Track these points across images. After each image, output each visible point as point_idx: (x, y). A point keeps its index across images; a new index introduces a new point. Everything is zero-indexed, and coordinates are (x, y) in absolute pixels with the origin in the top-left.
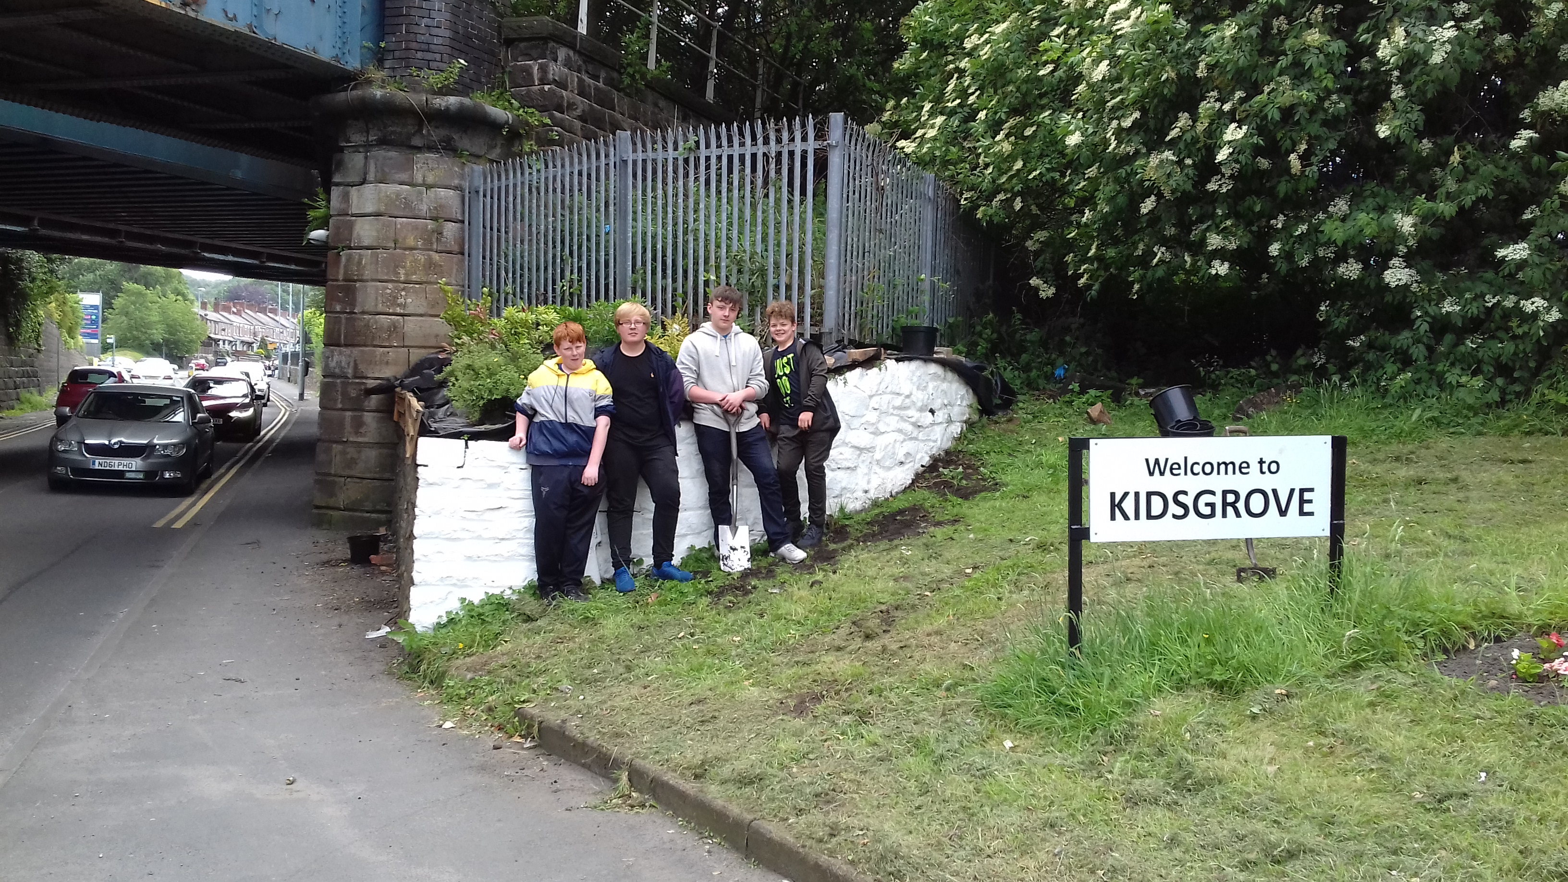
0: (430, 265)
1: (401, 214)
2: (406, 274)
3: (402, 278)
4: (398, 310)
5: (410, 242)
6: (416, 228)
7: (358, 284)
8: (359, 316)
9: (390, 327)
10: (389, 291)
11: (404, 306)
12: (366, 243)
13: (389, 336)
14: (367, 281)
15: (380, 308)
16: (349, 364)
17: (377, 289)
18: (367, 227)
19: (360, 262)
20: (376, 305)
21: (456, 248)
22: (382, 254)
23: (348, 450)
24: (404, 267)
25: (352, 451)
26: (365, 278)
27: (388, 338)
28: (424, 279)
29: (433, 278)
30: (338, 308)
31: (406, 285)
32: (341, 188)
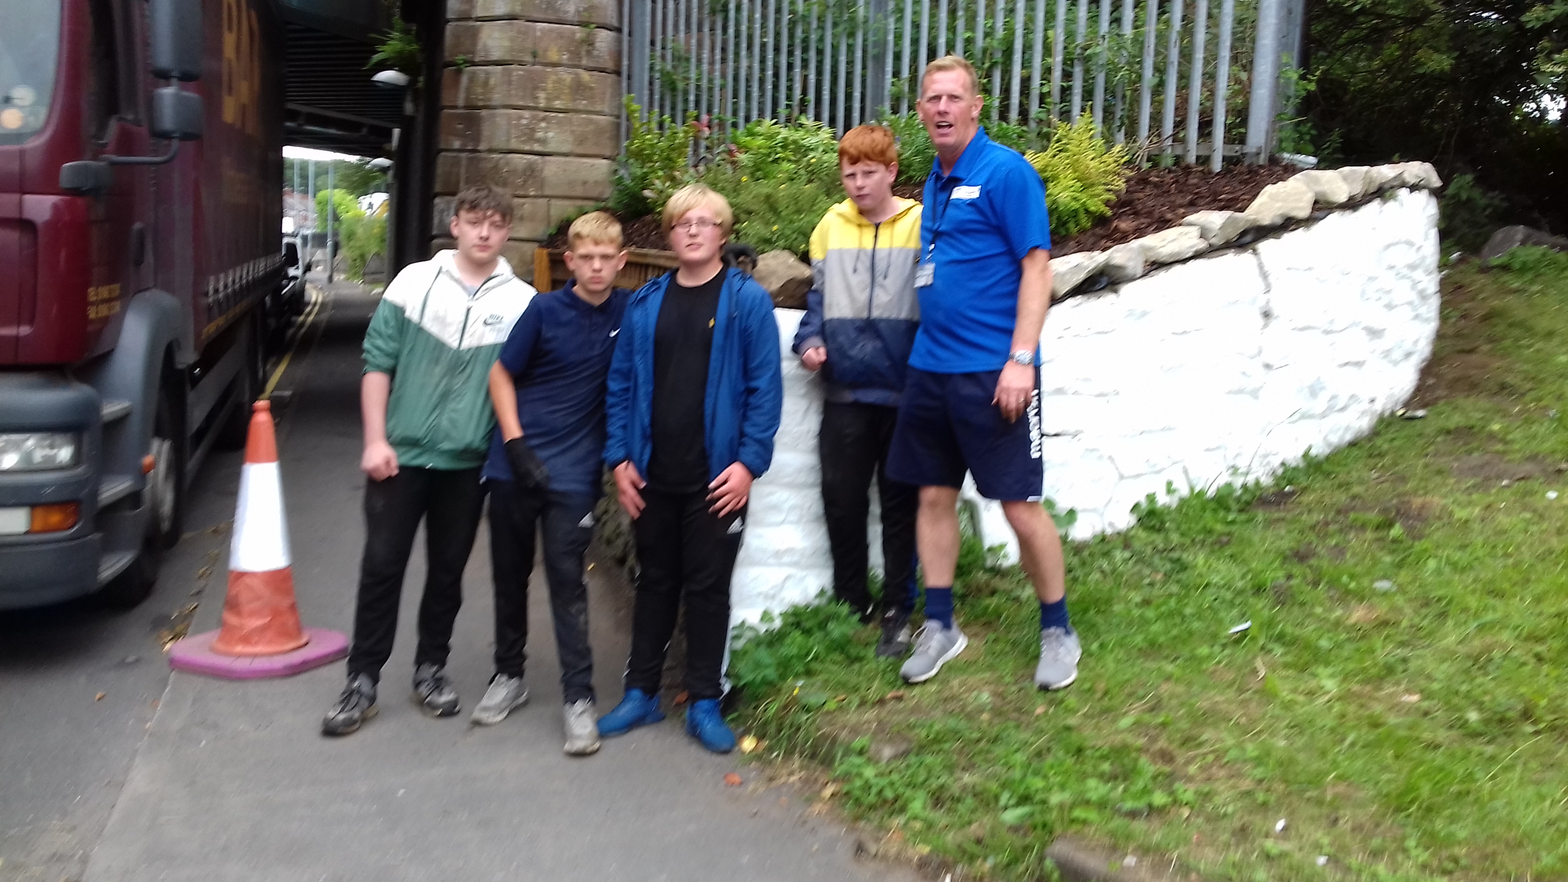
0: (578, 88)
1: (541, 16)
2: (548, 99)
3: (542, 104)
4: (537, 147)
5: (553, 56)
6: (561, 36)
7: (484, 112)
8: (484, 155)
9: (525, 170)
10: (524, 122)
11: (543, 141)
12: (496, 55)
13: (525, 181)
14: (494, 108)
15: (514, 144)
17: (509, 118)
18: (496, 35)
19: (486, 83)
20: (508, 140)
21: (610, 65)
22: (517, 71)
24: (544, 89)
26: (493, 103)
27: (523, 185)
28: (570, 106)
29: (583, 104)
30: (457, 144)
31: (547, 114)
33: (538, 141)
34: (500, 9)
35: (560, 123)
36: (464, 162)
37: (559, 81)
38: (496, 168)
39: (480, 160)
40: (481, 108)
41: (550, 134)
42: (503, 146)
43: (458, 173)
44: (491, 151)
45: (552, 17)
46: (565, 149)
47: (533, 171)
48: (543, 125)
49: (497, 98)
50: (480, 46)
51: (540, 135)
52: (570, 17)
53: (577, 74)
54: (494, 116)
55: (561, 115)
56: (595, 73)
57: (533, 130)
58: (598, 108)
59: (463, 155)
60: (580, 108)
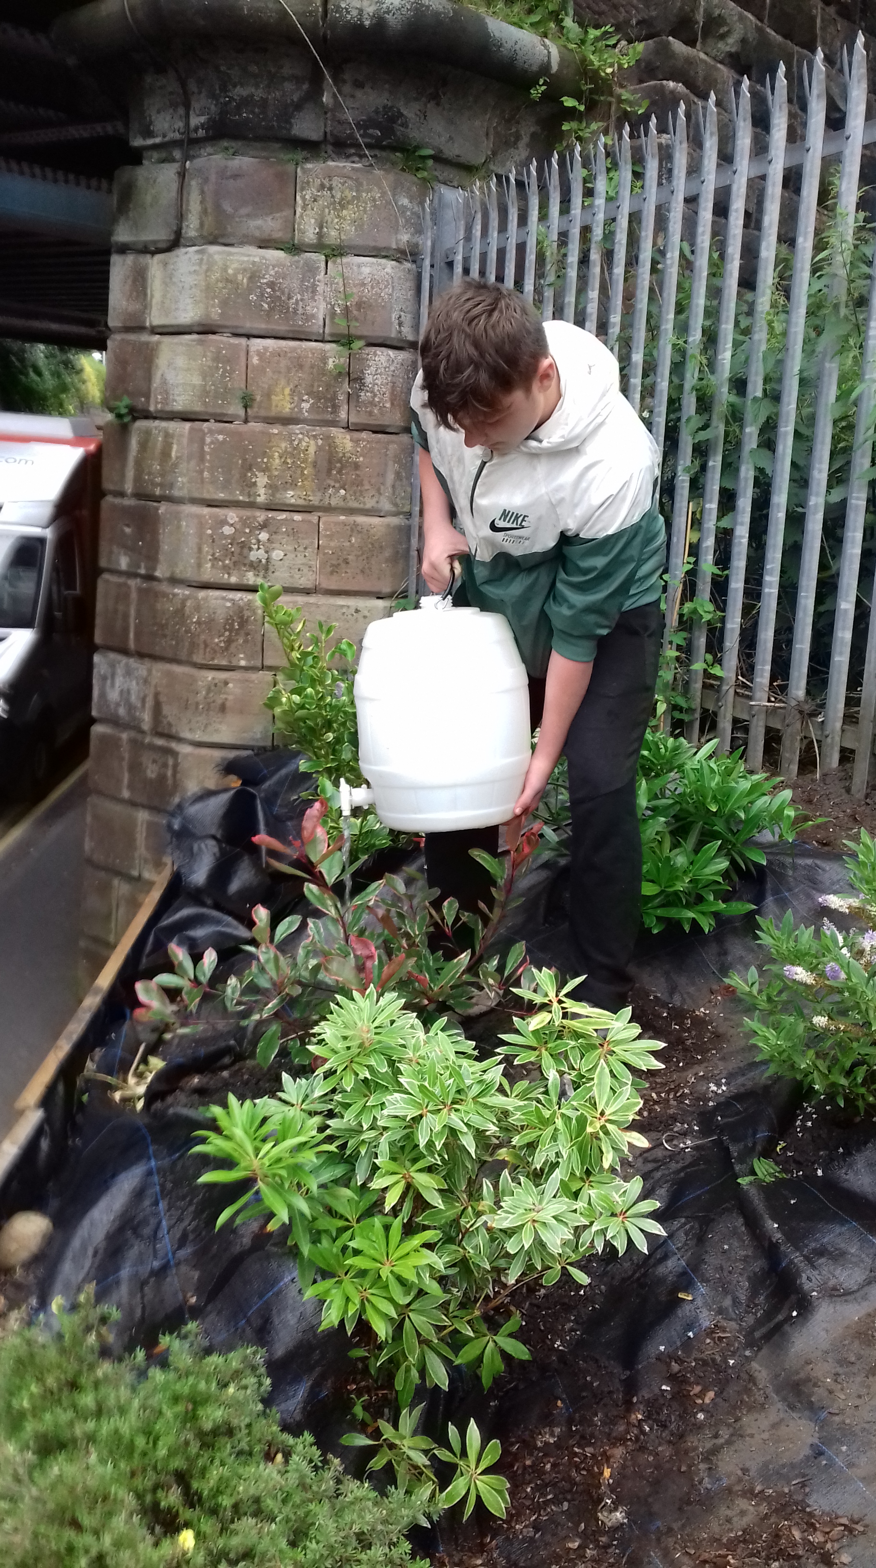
0: (331, 465)
1: (261, 326)
2: (272, 487)
3: (261, 499)
4: (251, 578)
5: (283, 403)
6: (298, 364)
7: (163, 508)
8: (163, 587)
9: (229, 621)
10: (228, 530)
11: (264, 568)
12: (181, 402)
13: (229, 642)
14: (180, 501)
15: (208, 573)
16: (143, 701)
17: (202, 524)
18: (181, 362)
19: (166, 454)
20: (199, 565)
21: (396, 419)
22: (216, 434)
24: (266, 470)
26: (176, 493)
27: (227, 648)
28: (315, 500)
29: (338, 497)
30: (124, 563)
31: (270, 514)
32: (130, 259)
33: (254, 566)
34: (187, 314)
35: (294, 533)
36: (134, 595)
37: (295, 452)
38: (180, 612)
39: (157, 595)
40: (158, 499)
41: (277, 554)
42: (190, 574)
43: (126, 616)
44: (174, 581)
45: (282, 328)
46: (304, 582)
47: (243, 622)
48: (264, 536)
49: (182, 485)
50: (156, 383)
51: (254, 556)
52: (316, 326)
53: (327, 438)
54: (177, 517)
55: (297, 517)
56: (364, 435)
57: (245, 547)
58: (370, 504)
59: (133, 583)
60: (334, 502)
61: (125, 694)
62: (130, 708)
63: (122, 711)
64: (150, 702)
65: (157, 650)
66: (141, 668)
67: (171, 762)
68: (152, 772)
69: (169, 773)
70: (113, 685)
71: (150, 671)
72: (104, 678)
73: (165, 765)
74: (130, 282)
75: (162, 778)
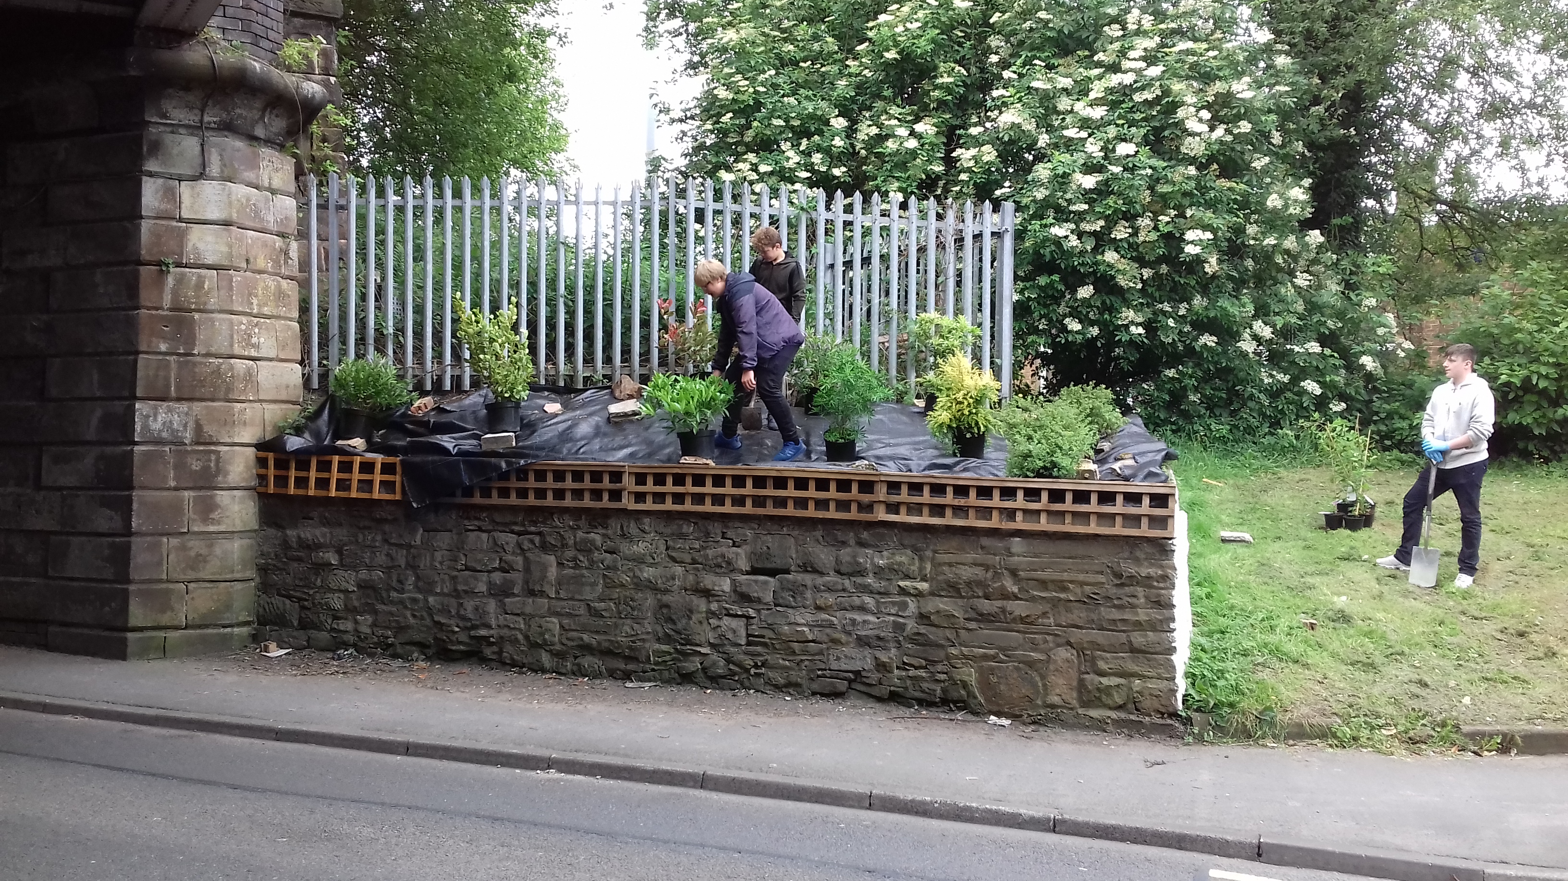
0: (279, 295)
1: (251, 225)
2: (259, 305)
3: (255, 311)
4: (253, 353)
5: (261, 264)
6: (265, 245)
7: (197, 316)
8: (198, 359)
9: (244, 375)
10: (243, 327)
11: (257, 346)
12: (209, 261)
13: (246, 387)
14: (212, 312)
16: (185, 426)
18: (210, 239)
19: (198, 286)
20: (232, 346)
23: (191, 544)
24: (256, 296)
25: (196, 546)
26: (209, 307)
27: (244, 391)
28: (274, 312)
29: (282, 311)
30: (163, 347)
31: (259, 319)
32: (160, 181)
33: (253, 346)
34: (213, 214)
35: (268, 329)
36: (173, 366)
37: (266, 288)
38: (217, 372)
39: (195, 364)
40: (191, 311)
41: (262, 340)
42: (224, 351)
43: (167, 379)
44: (208, 355)
45: (258, 226)
46: (272, 354)
47: (250, 375)
48: (257, 330)
49: (213, 302)
50: (189, 247)
51: (254, 340)
52: (272, 226)
53: (278, 282)
54: (212, 321)
55: (268, 321)
56: (289, 281)
57: (250, 336)
58: (291, 315)
59: (172, 358)
60: (282, 314)
61: (168, 425)
62: (174, 432)
63: (165, 435)
64: (191, 425)
65: (198, 395)
66: (184, 407)
67: (213, 457)
68: (196, 466)
69: (212, 465)
70: (155, 420)
71: (189, 408)
72: (148, 416)
73: (210, 461)
74: (161, 193)
75: (206, 469)
